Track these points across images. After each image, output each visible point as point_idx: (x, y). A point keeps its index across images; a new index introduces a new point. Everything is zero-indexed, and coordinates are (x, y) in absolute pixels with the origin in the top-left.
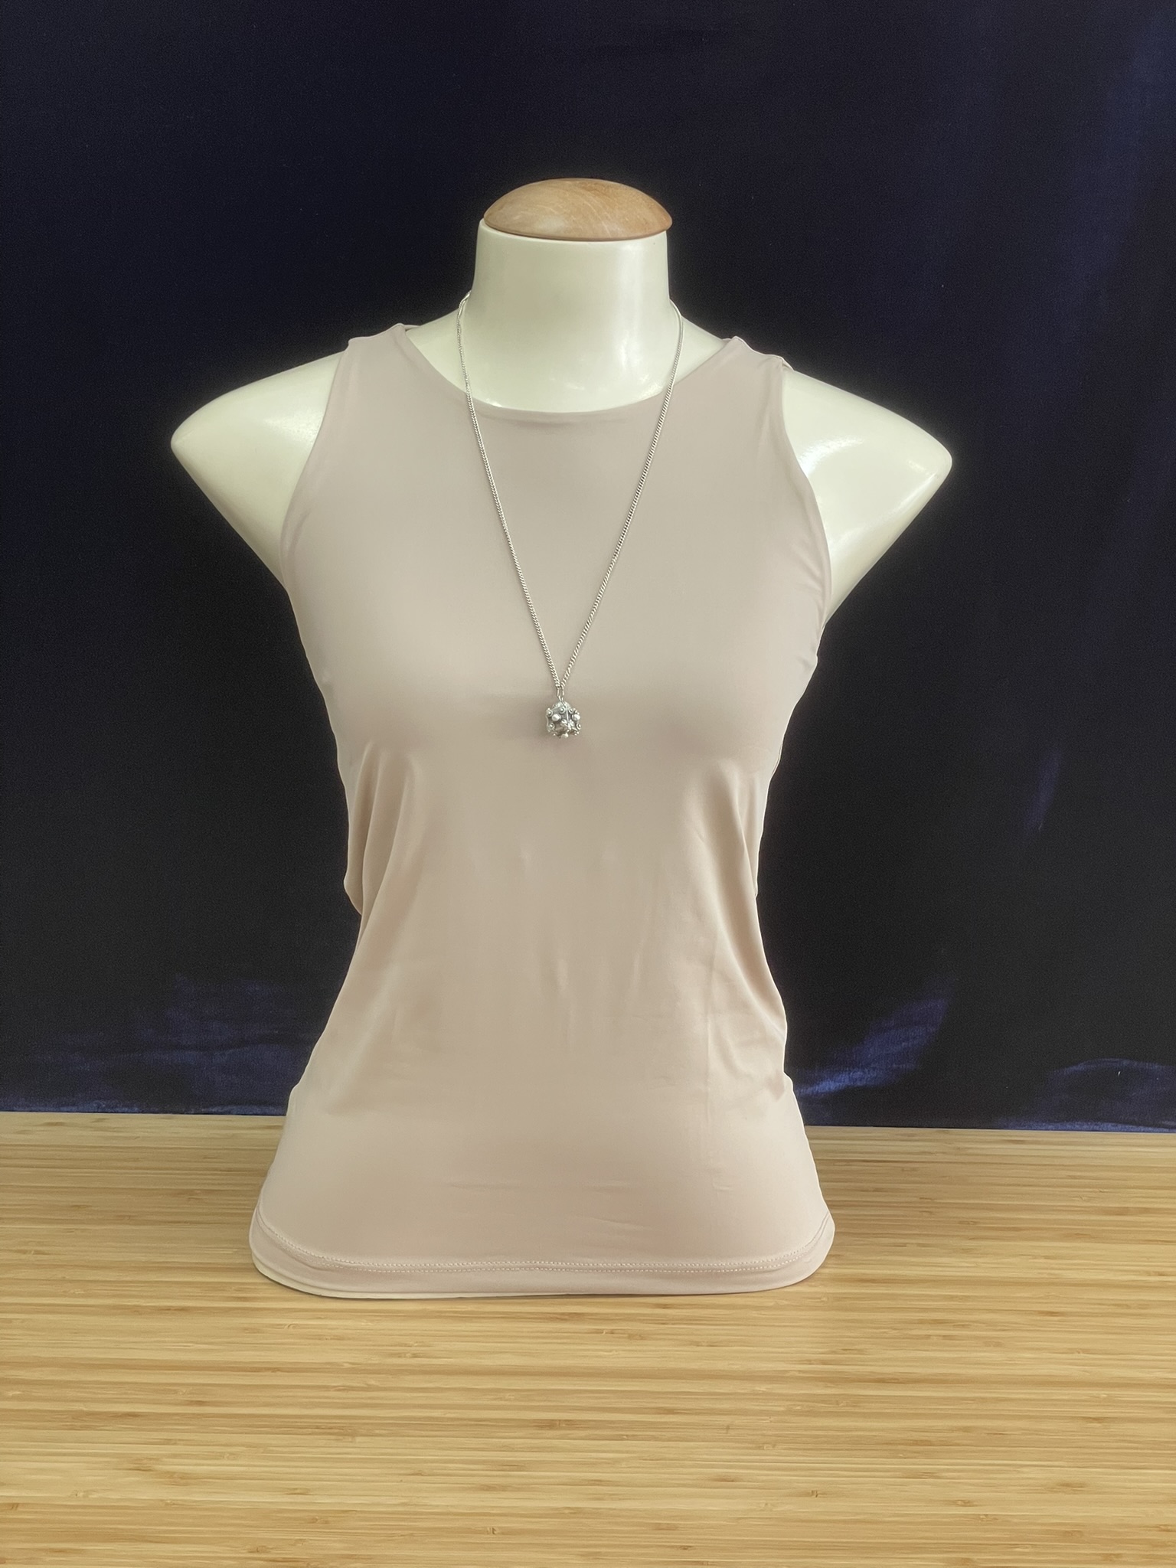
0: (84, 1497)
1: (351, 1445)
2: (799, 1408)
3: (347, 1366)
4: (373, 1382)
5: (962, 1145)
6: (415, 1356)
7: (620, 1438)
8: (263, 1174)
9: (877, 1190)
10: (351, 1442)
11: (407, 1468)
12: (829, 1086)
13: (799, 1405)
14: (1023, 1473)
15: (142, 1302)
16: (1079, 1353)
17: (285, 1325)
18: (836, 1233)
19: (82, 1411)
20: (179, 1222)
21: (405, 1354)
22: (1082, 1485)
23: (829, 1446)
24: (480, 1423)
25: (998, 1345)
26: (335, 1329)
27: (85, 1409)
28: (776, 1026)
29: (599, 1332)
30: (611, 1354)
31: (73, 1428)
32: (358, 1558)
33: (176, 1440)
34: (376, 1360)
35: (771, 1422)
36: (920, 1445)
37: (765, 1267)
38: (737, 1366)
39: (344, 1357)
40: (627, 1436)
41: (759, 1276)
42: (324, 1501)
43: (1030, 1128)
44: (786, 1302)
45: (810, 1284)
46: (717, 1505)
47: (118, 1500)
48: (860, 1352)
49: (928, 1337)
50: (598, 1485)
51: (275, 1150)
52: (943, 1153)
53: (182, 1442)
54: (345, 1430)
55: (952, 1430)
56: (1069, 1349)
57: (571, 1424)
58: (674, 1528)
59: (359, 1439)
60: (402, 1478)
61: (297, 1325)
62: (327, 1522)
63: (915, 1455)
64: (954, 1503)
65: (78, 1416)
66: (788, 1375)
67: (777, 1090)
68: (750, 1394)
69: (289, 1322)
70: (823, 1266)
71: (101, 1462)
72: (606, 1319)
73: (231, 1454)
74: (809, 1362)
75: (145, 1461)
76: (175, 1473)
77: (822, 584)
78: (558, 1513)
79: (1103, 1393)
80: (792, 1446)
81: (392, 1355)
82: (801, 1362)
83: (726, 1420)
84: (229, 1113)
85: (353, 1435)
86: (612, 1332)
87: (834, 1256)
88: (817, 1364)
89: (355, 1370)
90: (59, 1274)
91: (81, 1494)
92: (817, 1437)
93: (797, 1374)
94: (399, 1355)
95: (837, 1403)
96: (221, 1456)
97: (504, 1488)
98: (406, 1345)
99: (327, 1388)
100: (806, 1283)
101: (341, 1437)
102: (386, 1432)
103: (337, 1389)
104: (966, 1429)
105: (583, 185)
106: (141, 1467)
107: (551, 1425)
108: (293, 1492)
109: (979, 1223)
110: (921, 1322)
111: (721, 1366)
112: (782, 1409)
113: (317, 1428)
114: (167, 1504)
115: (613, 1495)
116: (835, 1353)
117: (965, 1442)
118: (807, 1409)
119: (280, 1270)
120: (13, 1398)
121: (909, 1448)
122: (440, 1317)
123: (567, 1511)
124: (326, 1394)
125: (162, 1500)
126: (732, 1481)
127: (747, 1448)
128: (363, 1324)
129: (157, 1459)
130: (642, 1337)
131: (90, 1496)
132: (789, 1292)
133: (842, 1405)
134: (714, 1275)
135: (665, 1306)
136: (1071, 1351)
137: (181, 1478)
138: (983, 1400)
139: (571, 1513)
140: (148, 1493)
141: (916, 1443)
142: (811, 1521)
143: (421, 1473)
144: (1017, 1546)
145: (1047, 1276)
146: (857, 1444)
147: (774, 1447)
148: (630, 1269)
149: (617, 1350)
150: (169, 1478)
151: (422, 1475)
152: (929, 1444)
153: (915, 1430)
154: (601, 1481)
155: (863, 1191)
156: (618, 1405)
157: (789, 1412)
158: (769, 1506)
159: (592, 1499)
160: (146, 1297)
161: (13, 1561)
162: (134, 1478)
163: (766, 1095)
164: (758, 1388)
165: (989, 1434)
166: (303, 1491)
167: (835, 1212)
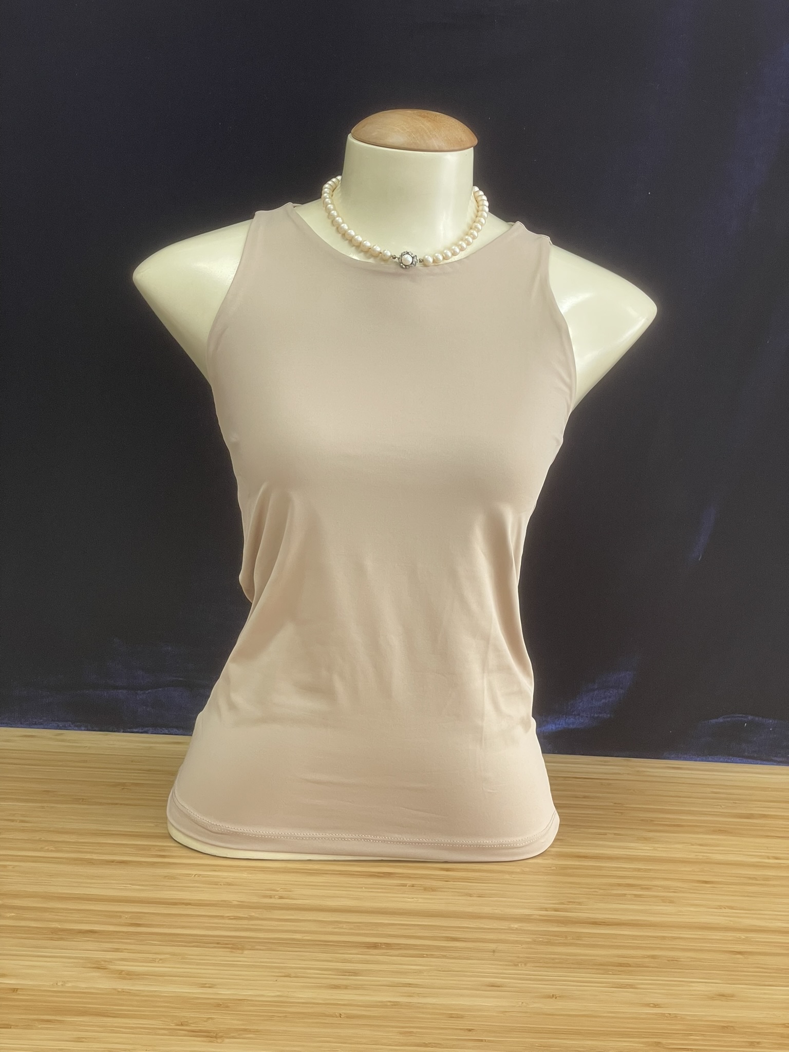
0: (62, 985)
1: (241, 955)
2: (540, 939)
3: (236, 903)
4: (253, 914)
5: (641, 769)
6: (281, 898)
7: (422, 956)
8: (174, 774)
9: (585, 797)
10: (242, 953)
11: (280, 972)
12: (552, 727)
13: (541, 938)
14: (692, 986)
15: (95, 857)
16: (725, 908)
17: (193, 875)
18: (560, 824)
19: (57, 928)
20: (117, 804)
21: (274, 896)
22: (732, 996)
23: (560, 965)
24: (326, 944)
25: (671, 902)
26: (224, 878)
27: (59, 927)
28: (528, 685)
29: (405, 885)
30: (412, 900)
31: (51, 939)
32: (250, 1031)
33: (122, 949)
34: (255, 899)
35: (523, 948)
36: (623, 966)
37: (515, 845)
38: (497, 911)
39: (233, 897)
40: (427, 955)
41: (511, 851)
42: (225, 993)
43: (685, 759)
44: (527, 869)
45: (544, 858)
46: (490, 1002)
47: (87, 988)
48: (580, 903)
49: (625, 895)
50: (410, 987)
51: (184, 758)
53: (126, 951)
54: (235, 945)
55: (644, 957)
56: (718, 906)
57: (388, 946)
58: (462, 1017)
59: (246, 952)
60: (276, 978)
61: (200, 875)
62: (227, 1007)
63: (619, 973)
64: (648, 1005)
65: (55, 931)
66: (532, 917)
67: (527, 727)
68: (508, 929)
69: (194, 872)
70: (551, 846)
71: (72, 963)
72: (408, 877)
73: (161, 959)
74: (546, 910)
75: (103, 963)
76: (123, 971)
77: (570, 388)
78: (383, 1005)
79: (743, 936)
80: (538, 964)
81: (265, 896)
82: (541, 909)
83: (492, 946)
84: (146, 732)
85: (243, 949)
86: (413, 886)
87: (559, 839)
88: (551, 911)
89: (242, 906)
90: (37, 836)
91: (60, 984)
92: (553, 959)
93: (538, 917)
94: (271, 897)
95: (566, 937)
96: (153, 961)
97: (346, 987)
98: (274, 890)
99: (222, 917)
100: (540, 857)
101: (233, 950)
102: (264, 947)
103: (229, 918)
104: (653, 957)
105: (419, 114)
106: (99, 966)
107: (375, 946)
108: (203, 986)
109: (653, 821)
110: (620, 885)
111: (487, 910)
112: (529, 940)
113: (218, 943)
114: (119, 991)
115: (420, 993)
116: (562, 903)
117: (652, 965)
118: (546, 941)
120: (10, 918)
121: (615, 968)
122: (293, 872)
123: (389, 1004)
124: (223, 921)
125: (115, 989)
126: (500, 987)
127: (506, 965)
128: (245, 875)
129: (110, 961)
130: (433, 889)
131: (67, 985)
132: (530, 863)
133: (569, 938)
134: (481, 849)
135: (448, 870)
136: (720, 907)
137: (126, 975)
138: (664, 938)
139: (392, 1005)
140: (105, 984)
141: (620, 965)
142: (553, 1015)
143: (289, 976)
144: (691, 1035)
145: (701, 857)
146: (580, 964)
147: (525, 965)
148: (425, 843)
149: (417, 898)
150: (119, 974)
151: (290, 977)
152: (629, 965)
153: (619, 956)
154: (410, 984)
155: (576, 797)
156: (419, 934)
157: (535, 942)
158: (524, 1004)
159: (405, 996)
160: (97, 853)
161: (16, 1027)
162: (96, 974)
163: (519, 731)
164: (512, 926)
165: (668, 960)
166: (210, 985)
167: (559, 811)
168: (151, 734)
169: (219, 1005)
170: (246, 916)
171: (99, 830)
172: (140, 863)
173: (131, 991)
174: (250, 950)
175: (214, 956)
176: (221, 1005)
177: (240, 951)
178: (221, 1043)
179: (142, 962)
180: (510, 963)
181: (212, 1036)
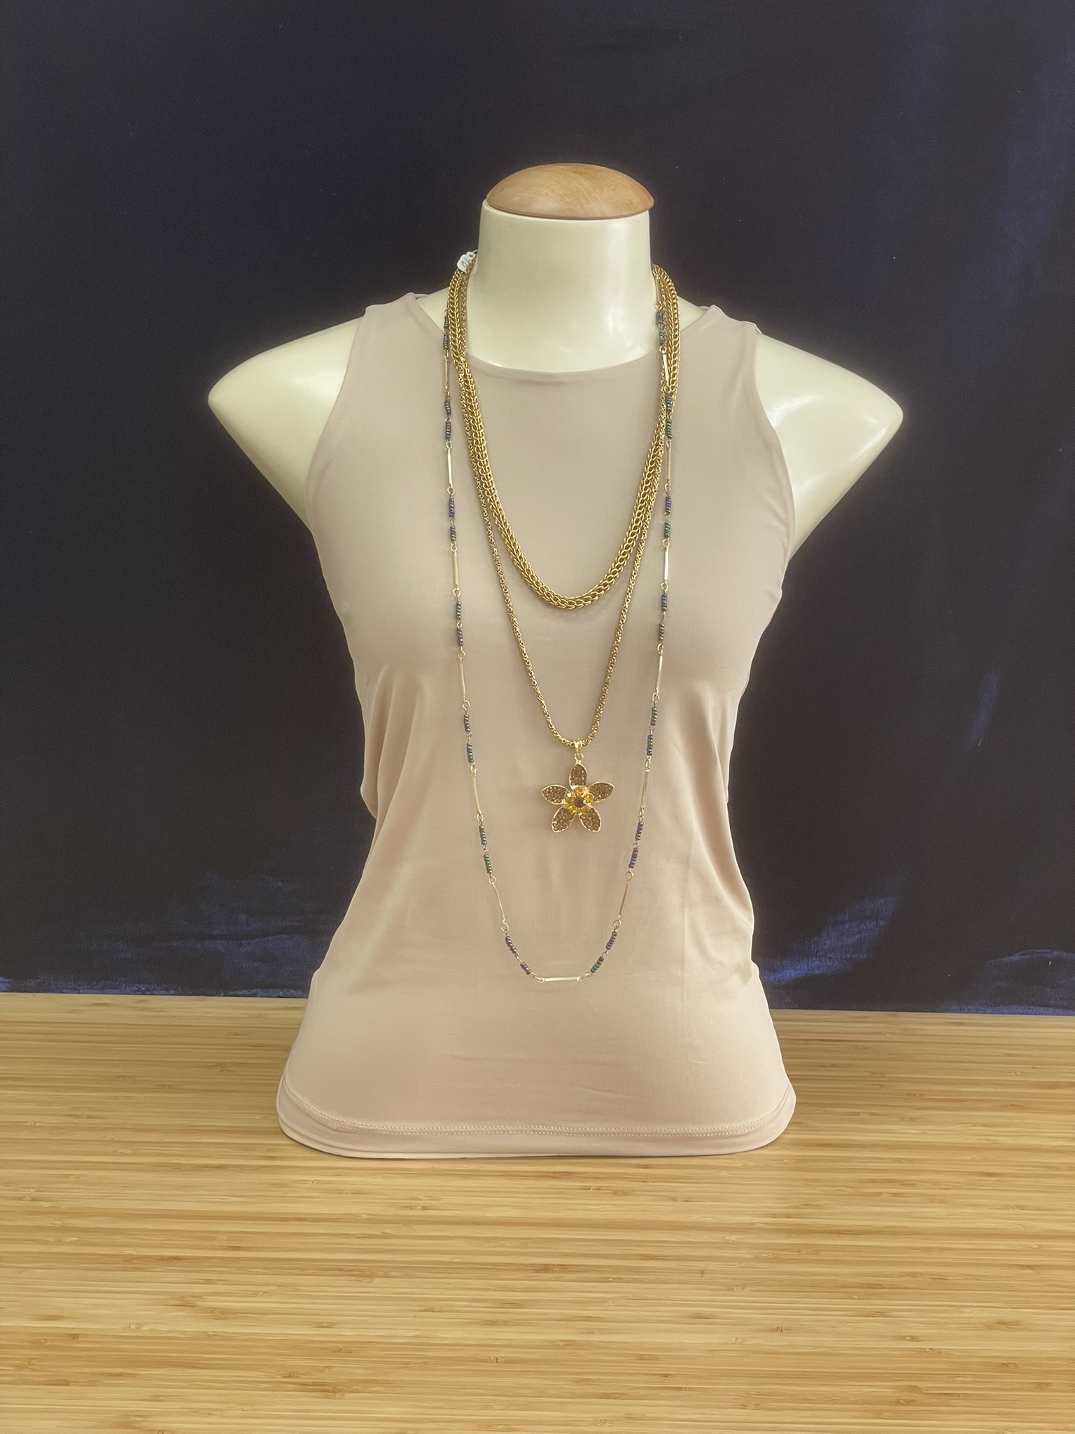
0: (136, 1328)
1: (370, 1285)
2: (765, 1255)
3: (364, 1216)
4: (388, 1231)
5: (910, 1026)
6: (425, 1208)
7: (606, 1281)
8: (288, 1049)
9: (833, 1066)
10: (371, 1282)
11: (421, 1306)
12: (791, 973)
13: (765, 1253)
14: (965, 1312)
15: (183, 1161)
16: (1014, 1209)
17: (310, 1181)
18: (796, 1103)
19: (132, 1255)
20: (213, 1091)
21: (416, 1206)
22: (1017, 1323)
23: (791, 1289)
24: (482, 1267)
25: (942, 1202)
26: (354, 1184)
27: (135, 1253)
28: (745, 919)
29: (588, 1188)
30: (597, 1207)
31: (124, 1270)
32: (378, 1383)
33: (215, 1280)
34: (391, 1211)
35: (740, 1267)
36: (872, 1288)
37: (735, 1132)
38: (709, 1219)
39: (361, 1208)
40: (613, 1278)
41: (729, 1141)
42: (348, 1334)
43: (970, 1011)
44: (752, 1164)
45: (774, 1147)
46: (695, 1339)
47: (167, 1332)
48: (818, 1207)
49: (880, 1194)
50: (589, 1321)
51: (299, 1028)
52: (892, 1033)
53: (221, 1282)
54: (363, 1272)
55: (900, 1275)
56: (1005, 1206)
57: (564, 1268)
58: (657, 1359)
59: (377, 1280)
60: (415, 1314)
61: (320, 1180)
62: (352, 1352)
63: (869, 1296)
64: (903, 1338)
65: (129, 1259)
66: (755, 1227)
67: (746, 976)
68: (723, 1243)
69: (312, 1178)
70: (784, 1133)
71: (149, 1299)
72: (595, 1177)
73: (265, 1293)
74: (774, 1216)
75: (189, 1298)
76: (215, 1308)
77: (787, 525)
78: (553, 1345)
79: (1035, 1244)
80: (761, 1288)
81: (405, 1207)
82: (768, 1215)
83: (701, 1265)
84: (254, 995)
85: (372, 1276)
86: (599, 1188)
87: (795, 1123)
88: (780, 1217)
89: (372, 1220)
90: (109, 1136)
91: (133, 1327)
92: (781, 1280)
93: (763, 1226)
94: (411, 1208)
96: (256, 1294)
97: (506, 1323)
98: (416, 1199)
99: (347, 1236)
100: (769, 1147)
101: (360, 1279)
103: (356, 1236)
104: (914, 1275)
105: (575, 170)
106: (185, 1303)
107: (546, 1269)
108: (320, 1325)
109: (922, 1095)
110: (873, 1181)
111: (696, 1218)
112: (750, 1256)
113: (340, 1270)
114: (209, 1335)
115: (603, 1329)
116: (795, 1207)
117: (912, 1286)
118: (773, 1257)
119: (304, 1132)
120: (71, 1243)
121: (862, 1290)
122: (447, 1175)
123: (561, 1344)
124: (346, 1241)
125: (205, 1332)
126: (707, 1318)
127: (717, 1290)
128: (379, 1180)
129: (199, 1297)
130: (625, 1193)
131: (143, 1328)
132: (757, 1155)
133: (803, 1253)
134: (689, 1139)
135: (645, 1167)
136: (1007, 1207)
137: (221, 1313)
138: (929, 1249)
139: (565, 1345)
140: (193, 1326)
141: (869, 1286)
142: (777, 1353)
143: (432, 1310)
144: (959, 1376)
145: (984, 1142)
146: (816, 1287)
147: (743, 1289)
148: (615, 1134)
149: (602, 1204)
150: (211, 1313)
151: (433, 1312)
152: (881, 1287)
153: (867, 1275)
154: (591, 1317)
155: (821, 1066)
156: (605, 1252)
157: (757, 1259)
158: (740, 1340)
159: (583, 1333)
160: (186, 1156)
161: (76, 1383)
162: (180, 1313)
163: (736, 980)
164: (728, 1238)
165: (933, 1279)
166: (328, 1325)
167: (796, 1085)
168: (262, 997)
169: (339, 1350)
170: (380, 1233)
171: (190, 1126)
172: (241, 1168)
173: (226, 1335)
174: (381, 1277)
175: (337, 1287)
176: (343, 1350)
177: (369, 1280)
178: (339, 1399)
179: (242, 1297)
180: (724, 1288)
181: (329, 1390)
